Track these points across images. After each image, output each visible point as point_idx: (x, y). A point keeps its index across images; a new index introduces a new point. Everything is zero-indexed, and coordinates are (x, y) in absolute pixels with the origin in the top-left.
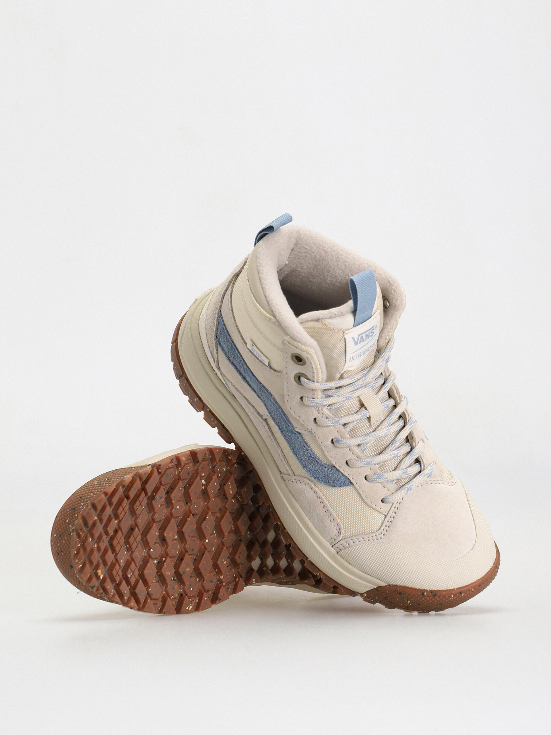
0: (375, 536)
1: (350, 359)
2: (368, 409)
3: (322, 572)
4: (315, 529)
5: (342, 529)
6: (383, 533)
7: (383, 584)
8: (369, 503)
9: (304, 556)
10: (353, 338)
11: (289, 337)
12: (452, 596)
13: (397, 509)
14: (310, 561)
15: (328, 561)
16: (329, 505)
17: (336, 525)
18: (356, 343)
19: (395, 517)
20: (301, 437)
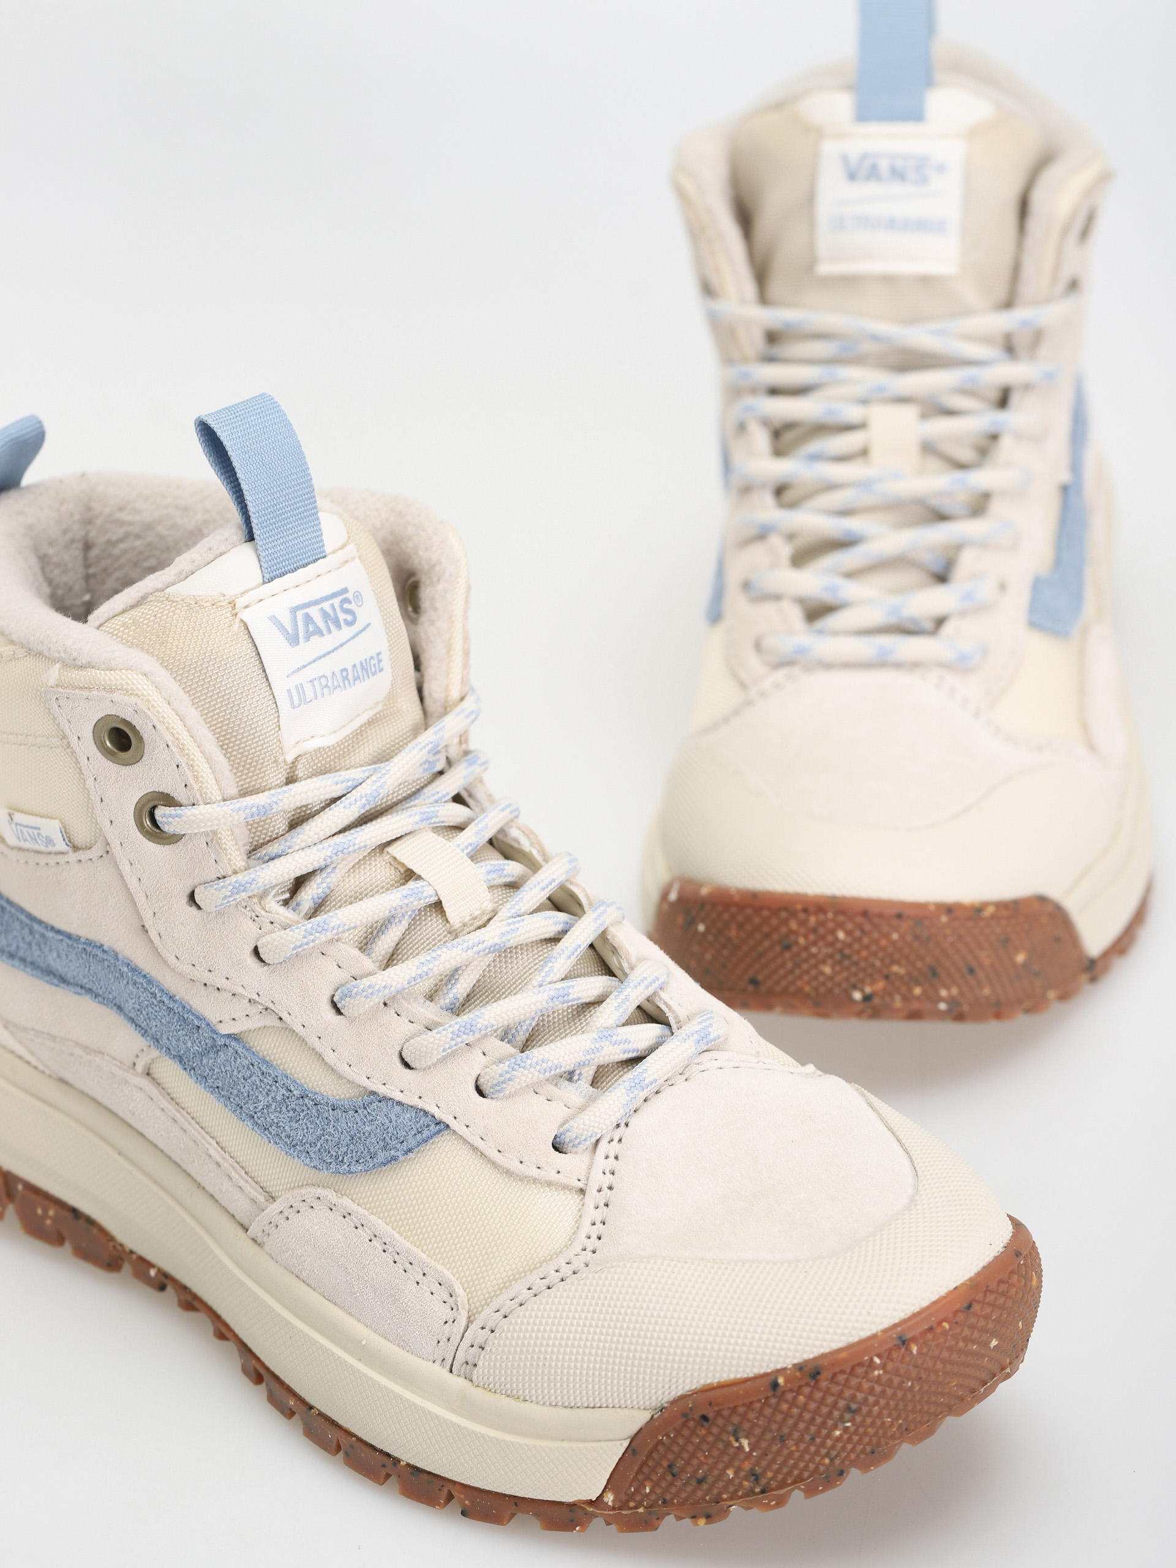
0: (564, 1264)
1: (291, 698)
2: (422, 876)
3: (454, 1482)
4: (382, 1340)
5: (459, 1290)
6: (590, 1248)
7: (643, 1418)
8: (514, 1166)
9: (385, 1459)
10: (273, 619)
11: (58, 665)
12: (877, 1360)
13: (616, 1158)
14: (408, 1465)
15: (454, 1424)
16: (397, 1235)
17: (435, 1287)
18: (294, 640)
19: (614, 1186)
20: (244, 1047)
